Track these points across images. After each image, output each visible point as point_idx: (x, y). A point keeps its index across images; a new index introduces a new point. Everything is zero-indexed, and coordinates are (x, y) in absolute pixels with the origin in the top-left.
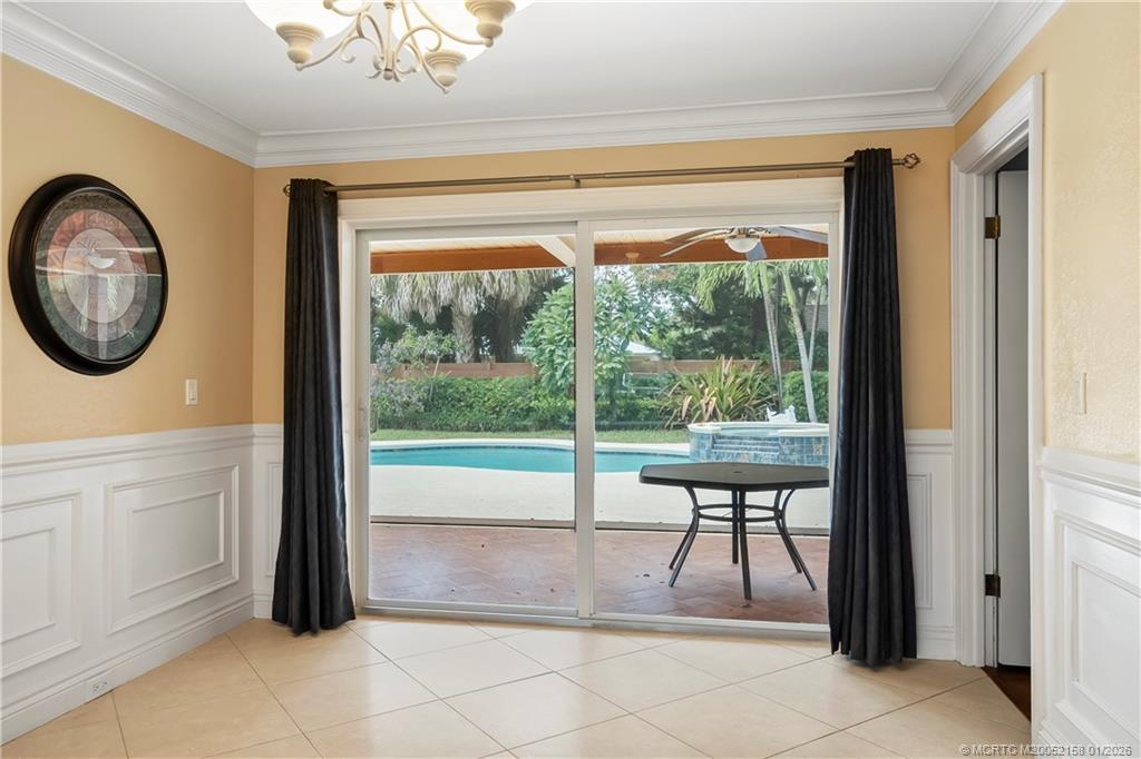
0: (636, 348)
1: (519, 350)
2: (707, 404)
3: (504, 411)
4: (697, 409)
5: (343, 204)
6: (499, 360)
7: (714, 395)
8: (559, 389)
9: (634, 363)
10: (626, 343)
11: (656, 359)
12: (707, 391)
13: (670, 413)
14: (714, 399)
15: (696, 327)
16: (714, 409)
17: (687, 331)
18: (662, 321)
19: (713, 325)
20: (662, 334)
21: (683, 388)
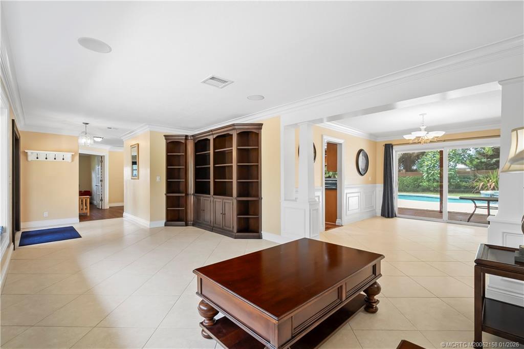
0: (460, 166)
1: (414, 168)
2: (490, 185)
3: (410, 186)
4: (486, 187)
5: (394, 147)
6: (407, 171)
7: (494, 182)
8: (431, 180)
9: (459, 172)
10: (456, 165)
11: (469, 170)
12: (490, 181)
13: (474, 188)
14: (494, 184)
15: (487, 159)
16: (494, 187)
17: (483, 160)
18: (471, 158)
19: (495, 158)
20: (471, 161)
21: (480, 180)
